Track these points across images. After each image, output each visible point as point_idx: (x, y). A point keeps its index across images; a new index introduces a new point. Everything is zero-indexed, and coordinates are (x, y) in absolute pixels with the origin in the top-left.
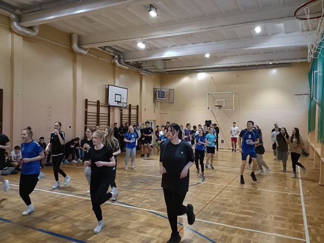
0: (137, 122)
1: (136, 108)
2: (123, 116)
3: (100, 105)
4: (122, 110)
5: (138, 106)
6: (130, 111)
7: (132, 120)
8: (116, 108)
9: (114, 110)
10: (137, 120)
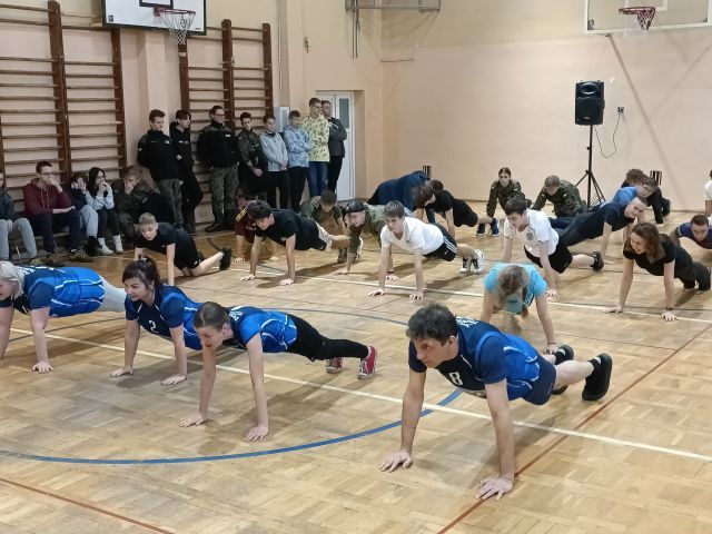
0: (269, 102)
1: (259, 36)
2: (191, 74)
3: (64, 21)
4: (183, 48)
5: (266, 27)
6: (227, 54)
7: (237, 94)
8: (148, 37)
9: (140, 45)
10: (269, 91)
